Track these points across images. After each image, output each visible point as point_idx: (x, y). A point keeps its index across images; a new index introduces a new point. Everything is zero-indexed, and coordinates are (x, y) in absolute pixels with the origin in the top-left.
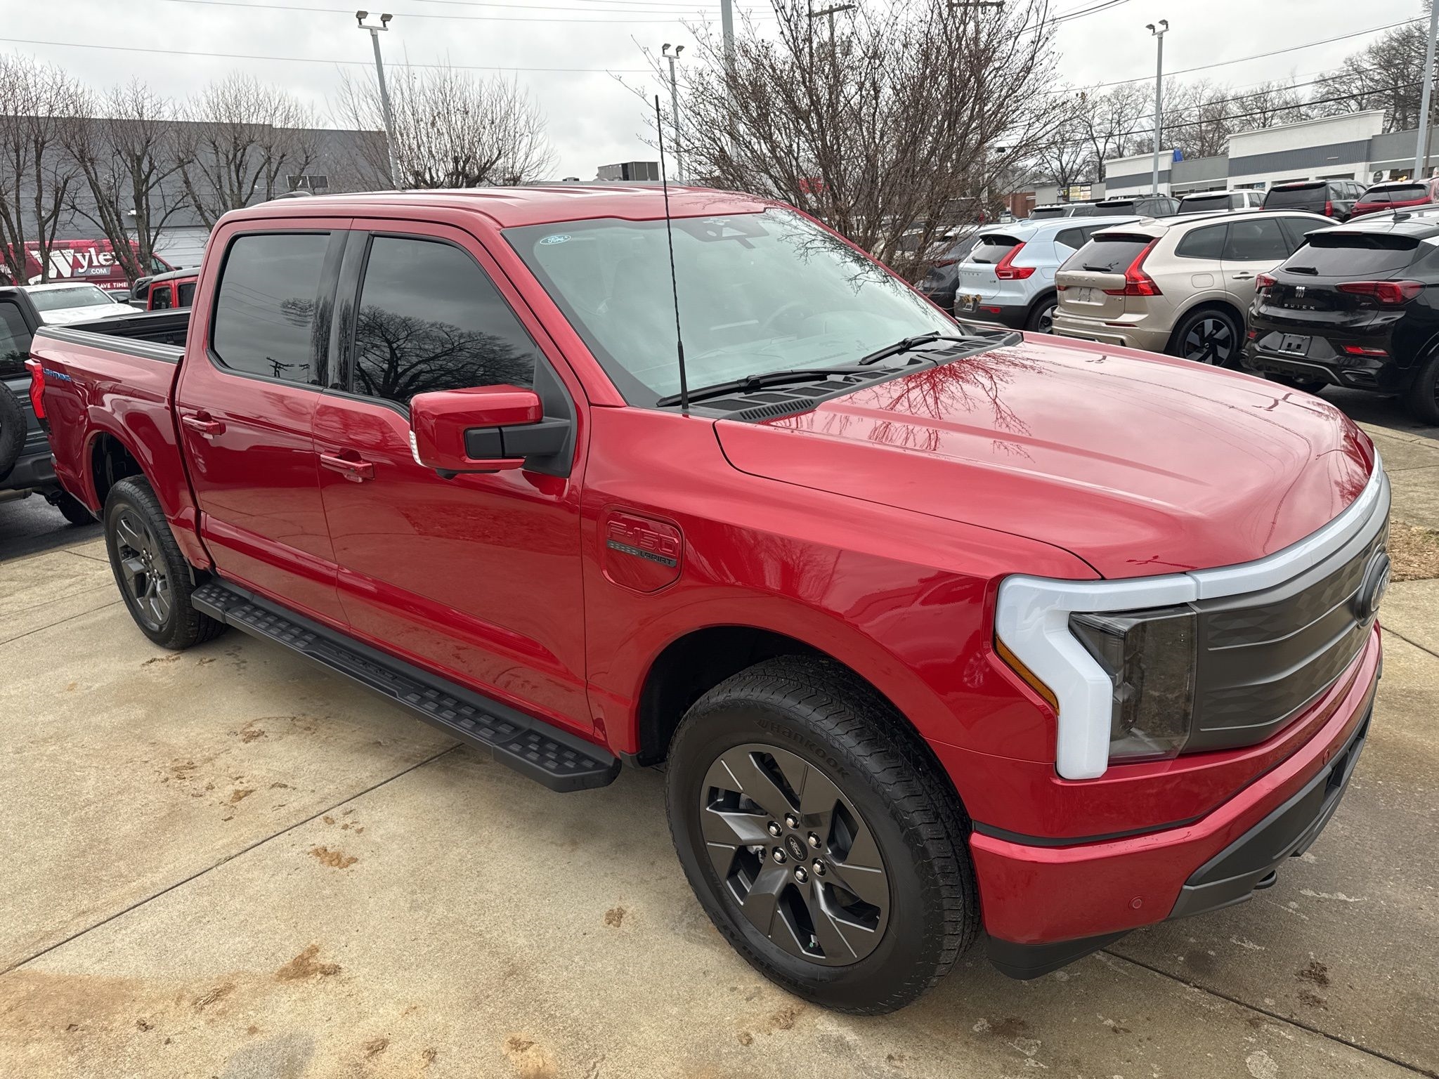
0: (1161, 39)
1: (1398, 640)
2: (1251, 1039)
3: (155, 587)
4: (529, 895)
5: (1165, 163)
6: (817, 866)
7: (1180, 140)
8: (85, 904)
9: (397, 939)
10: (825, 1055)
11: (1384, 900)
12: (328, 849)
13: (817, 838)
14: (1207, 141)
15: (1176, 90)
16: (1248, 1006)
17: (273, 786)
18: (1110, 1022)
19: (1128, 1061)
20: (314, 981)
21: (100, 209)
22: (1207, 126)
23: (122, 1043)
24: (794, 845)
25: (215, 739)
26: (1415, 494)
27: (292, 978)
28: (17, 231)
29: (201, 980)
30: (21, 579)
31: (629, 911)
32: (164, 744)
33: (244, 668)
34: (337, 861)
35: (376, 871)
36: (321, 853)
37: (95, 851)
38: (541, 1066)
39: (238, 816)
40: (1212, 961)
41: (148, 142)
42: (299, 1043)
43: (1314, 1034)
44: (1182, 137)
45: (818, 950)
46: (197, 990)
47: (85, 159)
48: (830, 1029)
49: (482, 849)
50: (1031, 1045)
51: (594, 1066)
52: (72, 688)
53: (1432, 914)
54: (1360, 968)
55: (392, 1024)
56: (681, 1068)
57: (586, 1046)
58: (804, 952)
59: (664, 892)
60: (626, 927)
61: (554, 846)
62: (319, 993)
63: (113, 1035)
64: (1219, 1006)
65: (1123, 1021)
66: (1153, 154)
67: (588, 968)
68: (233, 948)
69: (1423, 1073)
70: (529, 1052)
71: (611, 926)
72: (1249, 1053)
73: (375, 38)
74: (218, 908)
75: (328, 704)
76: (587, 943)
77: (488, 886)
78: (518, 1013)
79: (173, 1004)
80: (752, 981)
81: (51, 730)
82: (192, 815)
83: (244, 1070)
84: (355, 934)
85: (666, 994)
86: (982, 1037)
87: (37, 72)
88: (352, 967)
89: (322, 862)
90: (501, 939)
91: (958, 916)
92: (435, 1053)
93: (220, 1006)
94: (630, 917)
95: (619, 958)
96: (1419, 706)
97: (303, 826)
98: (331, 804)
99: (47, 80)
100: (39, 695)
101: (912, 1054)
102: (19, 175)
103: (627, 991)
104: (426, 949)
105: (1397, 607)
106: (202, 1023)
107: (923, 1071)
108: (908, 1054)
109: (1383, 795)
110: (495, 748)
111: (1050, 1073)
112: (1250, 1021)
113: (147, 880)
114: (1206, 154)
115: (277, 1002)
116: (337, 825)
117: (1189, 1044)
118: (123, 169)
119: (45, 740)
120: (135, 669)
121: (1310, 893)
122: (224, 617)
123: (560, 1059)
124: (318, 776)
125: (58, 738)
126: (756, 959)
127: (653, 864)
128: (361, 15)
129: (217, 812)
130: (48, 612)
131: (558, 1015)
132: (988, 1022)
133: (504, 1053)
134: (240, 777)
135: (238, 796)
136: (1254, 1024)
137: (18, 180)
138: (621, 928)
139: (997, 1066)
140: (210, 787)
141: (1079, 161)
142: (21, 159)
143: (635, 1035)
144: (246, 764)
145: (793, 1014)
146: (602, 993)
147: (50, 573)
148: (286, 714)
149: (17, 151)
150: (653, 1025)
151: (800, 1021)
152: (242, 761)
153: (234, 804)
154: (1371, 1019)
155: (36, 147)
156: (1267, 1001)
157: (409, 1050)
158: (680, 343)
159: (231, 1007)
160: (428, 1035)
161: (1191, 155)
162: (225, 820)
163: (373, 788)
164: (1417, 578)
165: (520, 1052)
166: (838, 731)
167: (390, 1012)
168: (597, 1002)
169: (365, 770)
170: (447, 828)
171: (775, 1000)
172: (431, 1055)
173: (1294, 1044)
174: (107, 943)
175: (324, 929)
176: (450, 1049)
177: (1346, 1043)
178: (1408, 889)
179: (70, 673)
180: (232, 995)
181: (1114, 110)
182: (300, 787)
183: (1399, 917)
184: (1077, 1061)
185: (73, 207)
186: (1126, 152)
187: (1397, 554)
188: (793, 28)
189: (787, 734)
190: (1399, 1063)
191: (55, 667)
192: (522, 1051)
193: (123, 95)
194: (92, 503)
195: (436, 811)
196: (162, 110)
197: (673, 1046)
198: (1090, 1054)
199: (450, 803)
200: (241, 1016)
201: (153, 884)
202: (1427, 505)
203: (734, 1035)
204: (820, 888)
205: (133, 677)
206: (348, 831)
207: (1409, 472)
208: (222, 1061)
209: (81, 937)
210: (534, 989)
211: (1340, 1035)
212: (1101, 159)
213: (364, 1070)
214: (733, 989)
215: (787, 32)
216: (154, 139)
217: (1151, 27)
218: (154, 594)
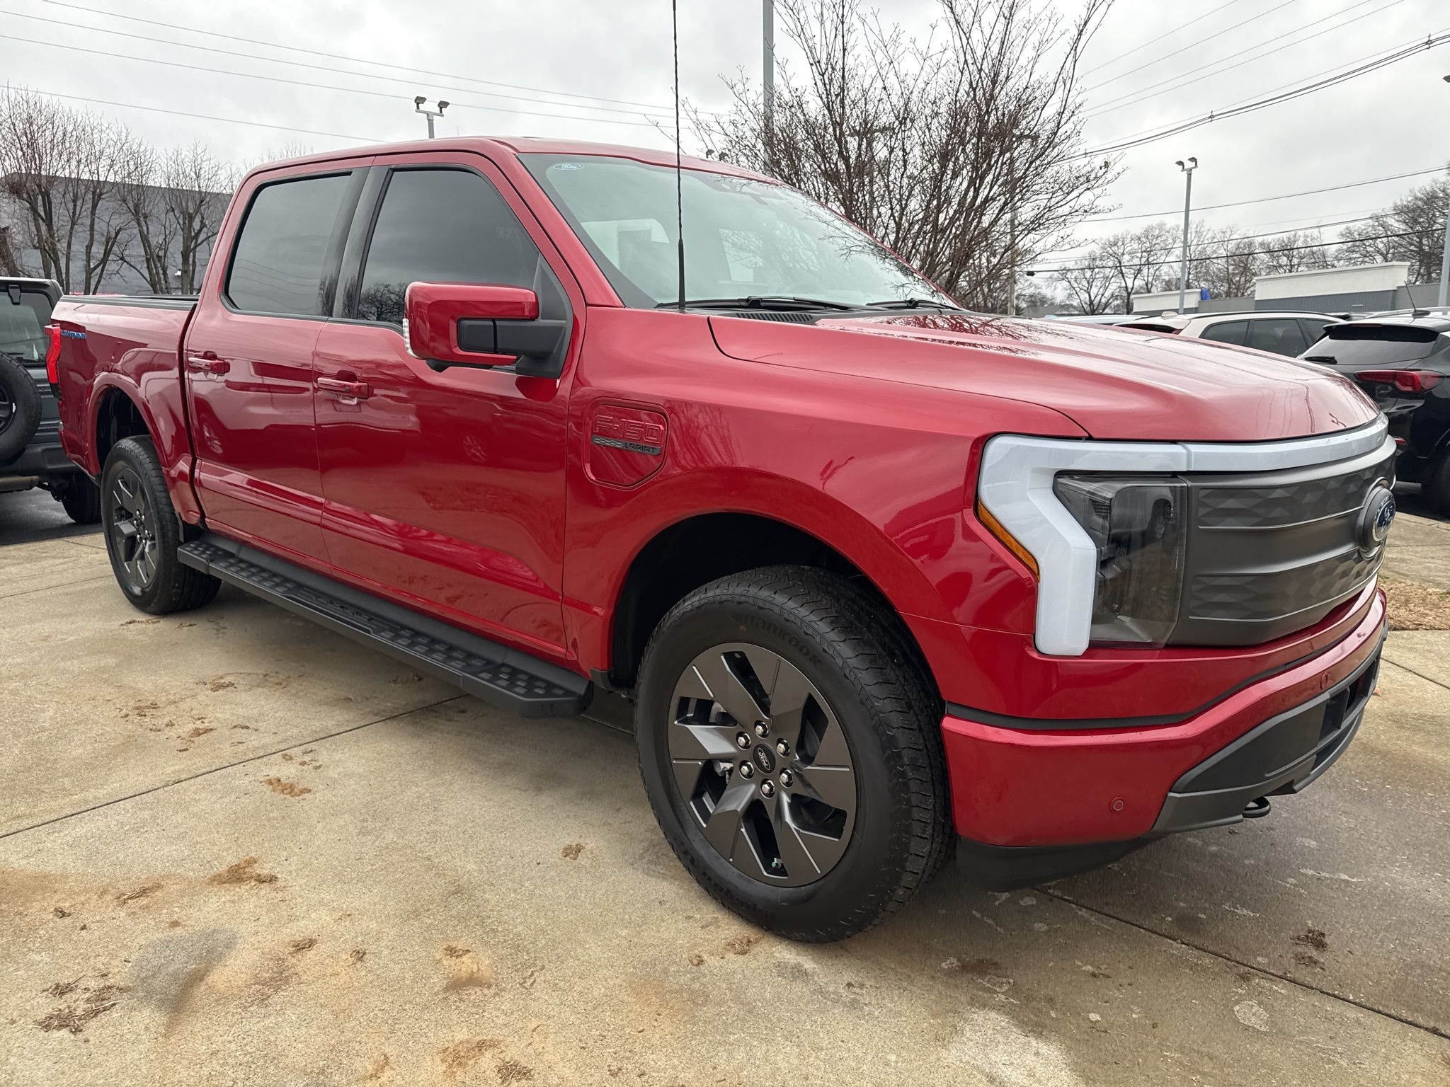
0: (1189, 175)
1: (1410, 675)
2: (1240, 991)
3: (144, 548)
4: (486, 829)
5: (1192, 300)
6: (785, 776)
7: (1206, 280)
8: (22, 809)
9: (340, 858)
10: (780, 979)
11: (1390, 882)
12: (282, 780)
13: (786, 745)
14: (1234, 284)
15: (1205, 233)
16: (1238, 962)
17: (235, 727)
18: (1089, 968)
19: (1106, 1002)
20: (247, 887)
21: (148, 261)
22: (1234, 270)
23: (35, 926)
24: (762, 756)
25: (183, 686)
26: (1433, 565)
27: (225, 883)
28: (64, 276)
29: (128, 879)
30: (14, 558)
31: (589, 847)
32: (130, 688)
33: (224, 633)
34: (289, 790)
35: (329, 802)
36: (275, 783)
37: (41, 768)
38: (475, 970)
39: (194, 748)
40: (1202, 923)
41: (202, 201)
42: (222, 937)
43: (1309, 990)
44: (1210, 278)
45: (781, 871)
46: (123, 886)
47: (139, 214)
48: (788, 957)
49: (443, 789)
50: (1002, 983)
51: (532, 974)
52: (45, 639)
53: (1440, 896)
54: (1361, 937)
55: (323, 927)
56: (625, 981)
57: (526, 957)
58: (765, 874)
59: (627, 834)
60: (582, 859)
61: (517, 791)
62: (250, 899)
63: (26, 919)
64: (1207, 961)
65: (1103, 967)
66: (1179, 292)
67: (537, 892)
68: (168, 854)
69: (1426, 1029)
70: (464, 959)
71: (568, 858)
72: (1237, 1002)
73: (431, 122)
74: (159, 821)
75: (303, 666)
76: (540, 871)
77: (443, 820)
78: (457, 926)
79: (96, 897)
80: (709, 911)
81: (17, 671)
82: (147, 745)
83: (159, 957)
84: (298, 850)
85: (617, 918)
86: (951, 973)
87: (104, 128)
88: (289, 878)
89: (274, 790)
90: (450, 864)
91: (927, 817)
92: (364, 954)
93: (144, 901)
94: (588, 853)
95: (572, 885)
96: (1431, 728)
97: (260, 760)
98: (292, 744)
99: (112, 136)
100: (12, 642)
101: (873, 984)
102: (73, 224)
103: (576, 914)
104: (370, 867)
105: (1410, 649)
106: (123, 914)
107: (884, 998)
108: (868, 983)
109: (1391, 797)
110: (465, 676)
111: (1021, 1008)
112: (1240, 976)
113: (90, 795)
114: (1233, 295)
115: (205, 902)
116: (294, 761)
117: (1172, 991)
118: (174, 226)
119: (10, 678)
120: (112, 628)
121: (1310, 872)
122: (208, 567)
123: (496, 966)
124: (283, 721)
125: (23, 676)
126: (716, 885)
127: (618, 810)
128: (420, 100)
129: (173, 744)
130: (35, 581)
131: (500, 929)
132: (958, 961)
133: (438, 958)
134: (202, 718)
135: (197, 733)
136: (1245, 978)
137: (72, 228)
138: (578, 861)
139: (963, 999)
140: (170, 724)
141: (1108, 294)
142: (78, 209)
143: (579, 950)
144: (211, 708)
145: (749, 941)
146: (550, 914)
147: (44, 555)
148: (259, 671)
149: (75, 201)
150: (600, 943)
151: (756, 949)
152: (207, 705)
153: (192, 739)
154: (1371, 980)
155: (94, 198)
156: (1260, 959)
157: (338, 950)
158: (681, 241)
159: (156, 903)
160: (360, 939)
161: (1219, 295)
162: (181, 751)
163: (337, 734)
164: (1432, 628)
165: (454, 958)
166: (812, 617)
167: (323, 918)
168: (543, 922)
169: (332, 719)
170: (409, 771)
171: (732, 928)
172: (360, 955)
173: (1288, 998)
174: (37, 843)
175: (266, 845)
176: (381, 952)
177: (1344, 999)
178: (1414, 873)
179: (46, 627)
180: (159, 893)
181: (1144, 249)
182: (262, 729)
183: (1405, 897)
184: (1051, 999)
185: (122, 259)
186: (1154, 289)
187: (1412, 608)
188: (827, 81)
189: (760, 625)
190: (1401, 1020)
191: (32, 621)
192: (457, 957)
193: (183, 156)
194: (92, 468)
195: (398, 756)
196: (219, 172)
197: (618, 962)
198: (1065, 994)
199: (415, 751)
200: (165, 911)
201: (95, 798)
202: (1444, 574)
203: (684, 956)
204: (786, 799)
205: (110, 634)
206: (305, 767)
207: (1427, 548)
208: (137, 948)
209: (11, 837)
210: (478, 907)
211: (1336, 992)
212: (1129, 294)
213: (286, 964)
214: (689, 918)
215: (820, 84)
216: (208, 199)
217: (1180, 163)
218: (142, 557)
